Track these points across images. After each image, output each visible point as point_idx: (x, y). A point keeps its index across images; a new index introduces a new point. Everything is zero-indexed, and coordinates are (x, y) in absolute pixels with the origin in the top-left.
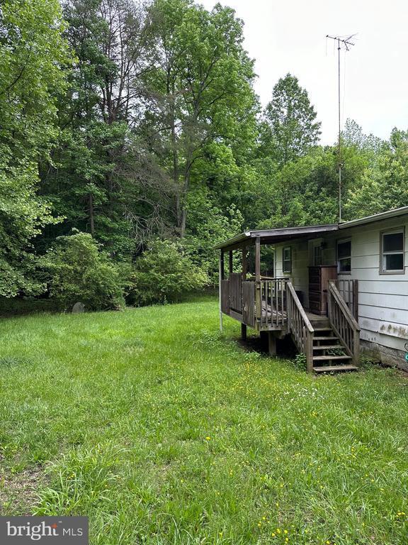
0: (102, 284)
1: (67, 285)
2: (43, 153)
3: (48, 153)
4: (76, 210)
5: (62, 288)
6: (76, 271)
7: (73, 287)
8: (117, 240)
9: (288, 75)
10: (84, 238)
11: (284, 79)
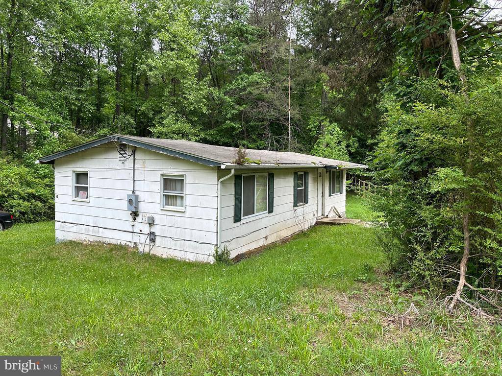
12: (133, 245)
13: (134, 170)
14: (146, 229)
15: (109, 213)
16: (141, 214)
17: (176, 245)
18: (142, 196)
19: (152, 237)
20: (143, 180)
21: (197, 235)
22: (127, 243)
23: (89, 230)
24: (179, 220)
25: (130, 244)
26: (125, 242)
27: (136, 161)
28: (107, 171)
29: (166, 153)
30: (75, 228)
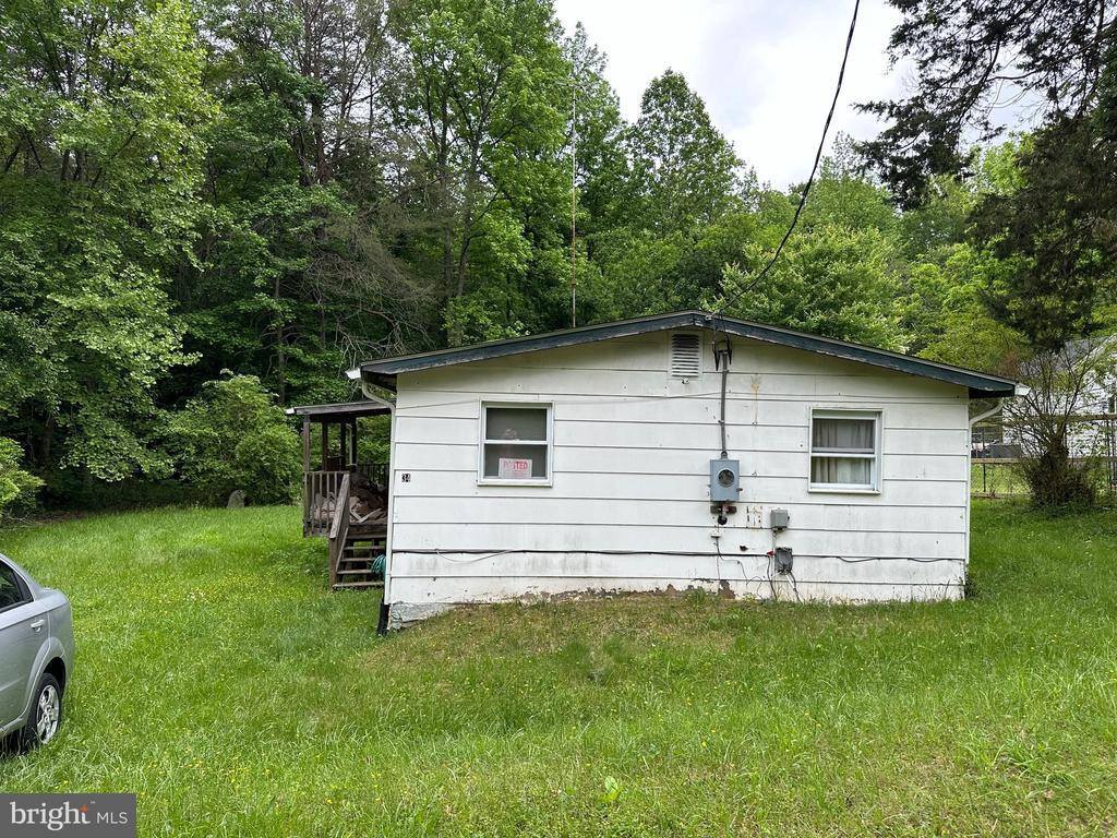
0: (267, 460)
1: (209, 463)
2: (179, 248)
3: (188, 248)
4: (242, 336)
5: (199, 468)
6: (225, 439)
7: (218, 465)
8: (316, 385)
9: (669, 72)
10: (242, 385)
11: (660, 79)
12: (715, 587)
13: (723, 399)
14: (763, 542)
15: (628, 512)
16: (744, 506)
17: (854, 573)
18: (747, 463)
19: (783, 560)
20: (753, 425)
21: (912, 545)
22: (696, 585)
23: (546, 564)
24: (862, 515)
25: (706, 586)
26: (688, 582)
27: (729, 378)
28: (626, 402)
29: (864, 360)
30: (487, 565)
